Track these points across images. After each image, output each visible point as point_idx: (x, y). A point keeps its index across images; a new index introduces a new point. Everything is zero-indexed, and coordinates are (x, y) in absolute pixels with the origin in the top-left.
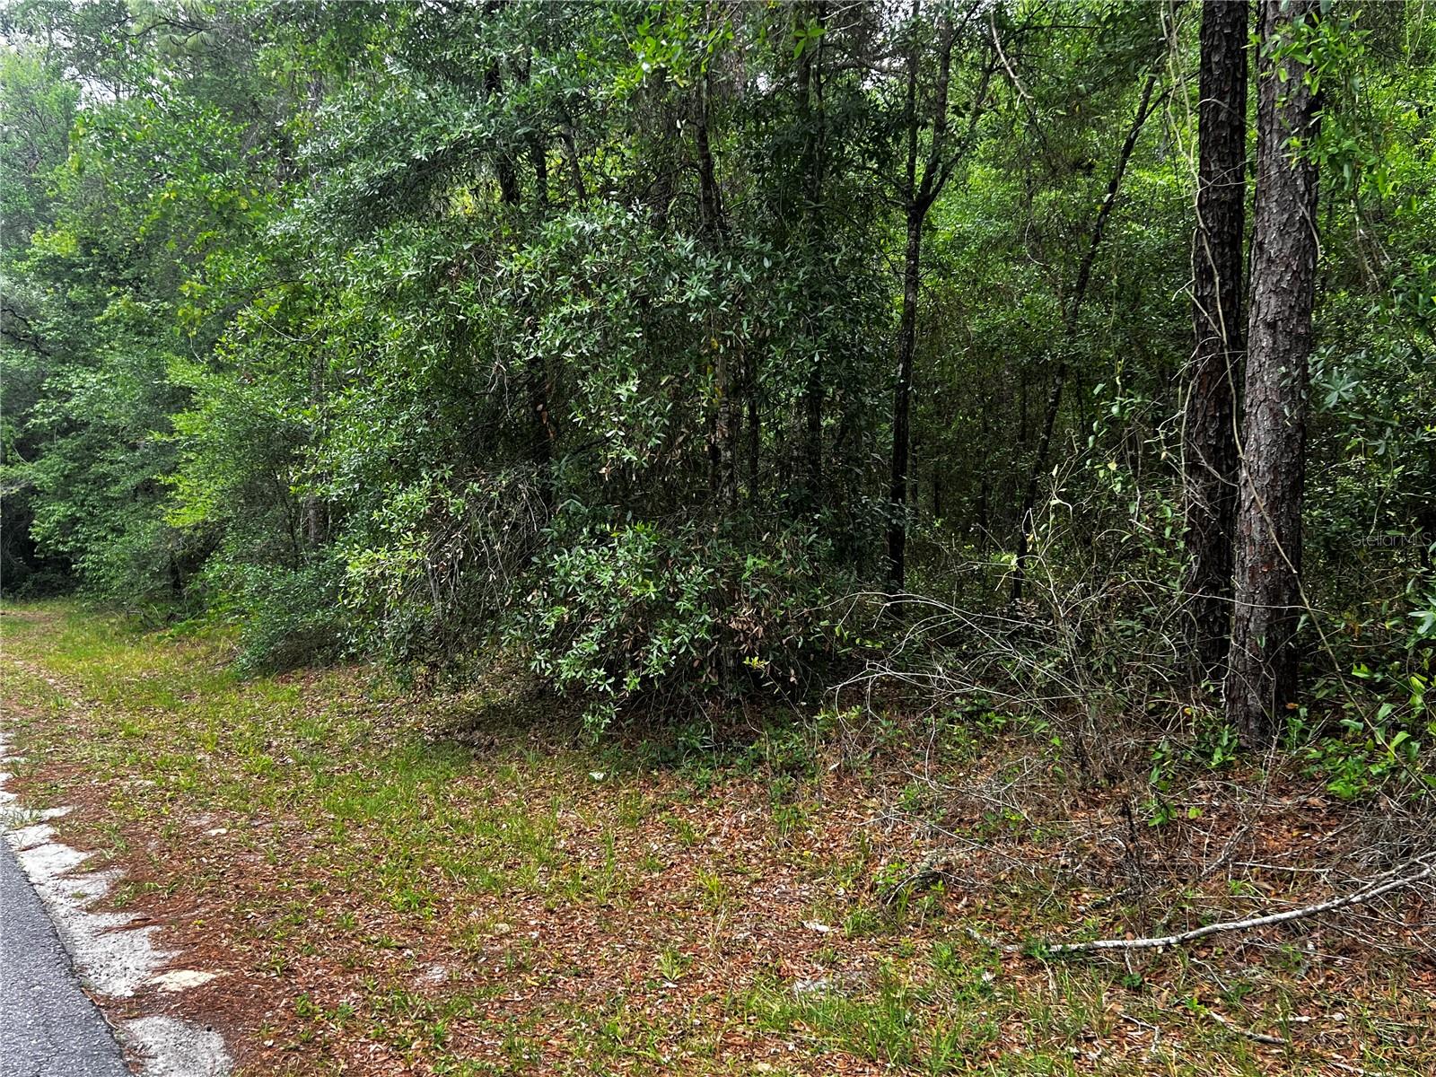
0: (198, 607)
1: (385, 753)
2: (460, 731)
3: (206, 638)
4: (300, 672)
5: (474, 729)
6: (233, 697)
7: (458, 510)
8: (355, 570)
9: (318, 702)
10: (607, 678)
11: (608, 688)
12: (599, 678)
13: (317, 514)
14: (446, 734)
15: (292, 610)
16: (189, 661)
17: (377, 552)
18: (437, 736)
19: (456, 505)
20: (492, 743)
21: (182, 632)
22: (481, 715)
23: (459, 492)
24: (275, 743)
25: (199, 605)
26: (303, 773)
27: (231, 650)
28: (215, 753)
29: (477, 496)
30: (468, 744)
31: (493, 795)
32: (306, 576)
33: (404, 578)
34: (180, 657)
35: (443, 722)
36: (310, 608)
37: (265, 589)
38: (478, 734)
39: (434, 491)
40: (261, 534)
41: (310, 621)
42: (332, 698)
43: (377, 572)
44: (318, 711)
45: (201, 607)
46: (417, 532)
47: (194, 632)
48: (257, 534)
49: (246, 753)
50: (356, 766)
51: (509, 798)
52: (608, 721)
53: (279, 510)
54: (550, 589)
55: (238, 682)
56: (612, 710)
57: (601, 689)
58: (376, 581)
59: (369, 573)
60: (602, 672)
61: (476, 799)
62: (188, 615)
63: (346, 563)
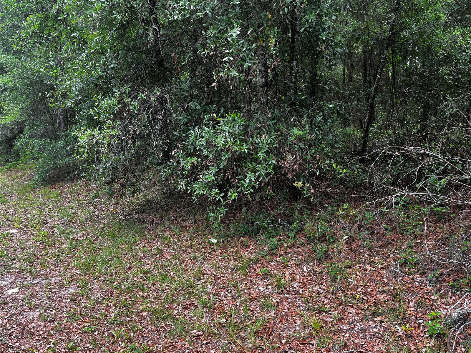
0: (17, 156)
1: (102, 226)
2: (136, 213)
3: (22, 169)
4: (60, 184)
5: (143, 212)
6: (31, 196)
7: (135, 108)
8: (82, 140)
9: (68, 198)
10: (220, 193)
11: (221, 199)
12: (216, 194)
13: (64, 118)
14: (130, 215)
15: (55, 158)
16: (14, 179)
17: (93, 131)
18: (125, 216)
19: (134, 105)
20: (153, 221)
21: (11, 167)
22: (145, 205)
23: (134, 98)
24: (49, 221)
25: (18, 155)
26: (63, 240)
27: (31, 174)
28: (20, 228)
29: (144, 101)
30: (142, 221)
31: (160, 251)
32: (60, 143)
33: (109, 144)
34: (10, 178)
35: (127, 209)
36: (63, 157)
37: (42, 149)
38: (145, 215)
39: (121, 98)
40: (40, 126)
41: (62, 163)
42: (74, 196)
43: (94, 141)
44: (69, 203)
45: (19, 157)
46: (113, 120)
47: (16, 167)
48: (38, 126)
49: (35, 227)
50: (88, 234)
51: (169, 253)
52: (222, 215)
53: (47, 117)
54: (185, 148)
55: (33, 189)
56: (223, 210)
57: (217, 199)
58: (93, 146)
59: (90, 142)
60: (217, 191)
61: (153, 255)
62: (14, 160)
63: (77, 137)
